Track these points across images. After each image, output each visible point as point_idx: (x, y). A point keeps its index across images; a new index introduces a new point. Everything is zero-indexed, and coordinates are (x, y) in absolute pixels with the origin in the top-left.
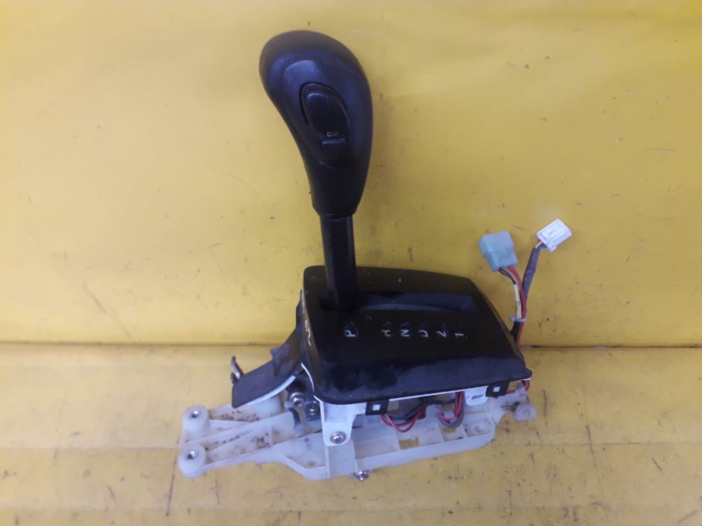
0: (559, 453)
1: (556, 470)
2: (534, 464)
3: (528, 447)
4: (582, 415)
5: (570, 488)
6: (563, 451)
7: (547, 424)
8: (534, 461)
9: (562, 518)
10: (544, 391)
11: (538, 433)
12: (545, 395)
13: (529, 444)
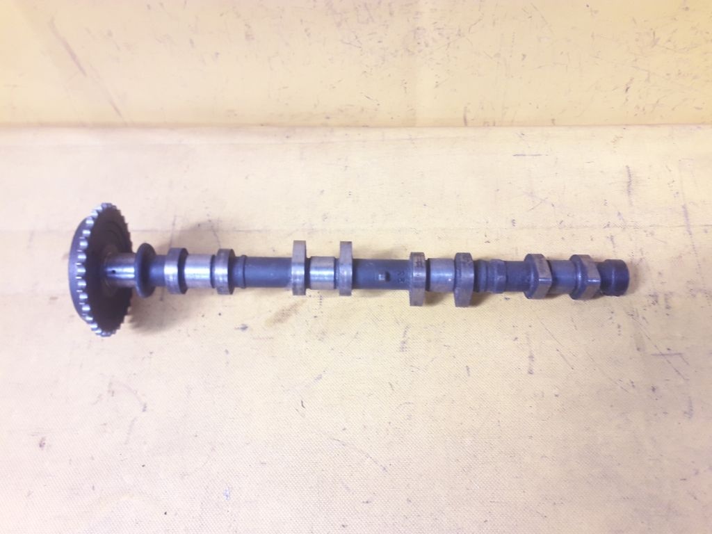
0: (647, 236)
1: (642, 254)
2: (614, 247)
3: (607, 229)
4: (677, 193)
5: (660, 273)
6: (652, 234)
7: (631, 204)
8: (613, 243)
9: (650, 306)
10: (627, 167)
11: (619, 214)
12: (629, 171)
13: (608, 225)
